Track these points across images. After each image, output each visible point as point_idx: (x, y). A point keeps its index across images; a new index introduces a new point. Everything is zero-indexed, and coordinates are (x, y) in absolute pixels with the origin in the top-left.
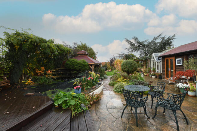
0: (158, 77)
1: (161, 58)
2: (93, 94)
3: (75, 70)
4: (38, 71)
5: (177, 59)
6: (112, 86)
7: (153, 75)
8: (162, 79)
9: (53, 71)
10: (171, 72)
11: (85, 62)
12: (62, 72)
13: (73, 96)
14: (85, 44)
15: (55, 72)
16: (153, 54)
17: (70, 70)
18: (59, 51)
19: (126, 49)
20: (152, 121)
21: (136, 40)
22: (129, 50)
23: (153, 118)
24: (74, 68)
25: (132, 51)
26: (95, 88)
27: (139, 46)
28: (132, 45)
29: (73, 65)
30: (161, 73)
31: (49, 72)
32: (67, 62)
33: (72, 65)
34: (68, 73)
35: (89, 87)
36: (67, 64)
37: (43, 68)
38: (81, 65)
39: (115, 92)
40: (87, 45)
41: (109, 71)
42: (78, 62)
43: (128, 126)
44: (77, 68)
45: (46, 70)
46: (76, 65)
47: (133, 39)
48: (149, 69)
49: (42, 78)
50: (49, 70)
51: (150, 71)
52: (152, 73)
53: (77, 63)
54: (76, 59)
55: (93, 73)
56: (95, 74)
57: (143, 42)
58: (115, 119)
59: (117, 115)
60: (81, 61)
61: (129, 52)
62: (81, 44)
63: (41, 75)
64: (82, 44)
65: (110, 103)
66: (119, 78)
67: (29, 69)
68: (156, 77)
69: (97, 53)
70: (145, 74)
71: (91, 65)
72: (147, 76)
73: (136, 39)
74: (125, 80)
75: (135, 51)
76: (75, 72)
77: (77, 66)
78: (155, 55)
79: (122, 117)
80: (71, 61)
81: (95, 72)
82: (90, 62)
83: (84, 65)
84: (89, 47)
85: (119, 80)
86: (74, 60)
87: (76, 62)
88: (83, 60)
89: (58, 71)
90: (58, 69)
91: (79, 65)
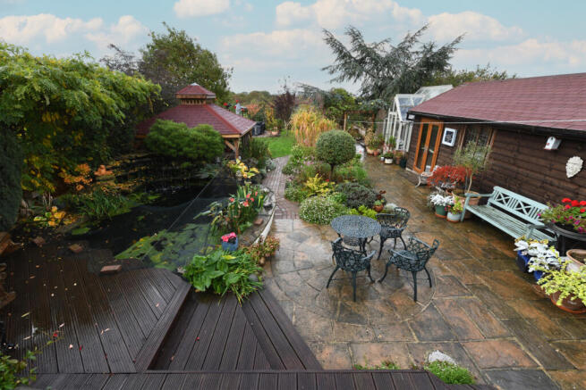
0: (398, 162)
1: (412, 117)
3: (185, 158)
4: (68, 179)
5: (447, 129)
6: (293, 202)
7: (388, 158)
8: (407, 169)
9: (113, 168)
10: (429, 154)
12: (142, 168)
13: (230, 265)
14: (183, 33)
15: (122, 167)
16: (397, 98)
18: (123, 105)
19: (324, 69)
20: (377, 287)
21: (355, 39)
22: (332, 72)
23: (380, 282)
24: (181, 153)
25: (342, 78)
26: (262, 222)
27: (362, 61)
28: (342, 54)
29: (178, 145)
30: (407, 150)
31: (103, 171)
32: (153, 134)
33: (174, 146)
34: (164, 168)
35: (249, 224)
36: (155, 142)
37: (86, 168)
38: (201, 145)
39: (304, 221)
40: (193, 39)
41: (272, 137)
42: (191, 136)
43: (339, 302)
44: (191, 153)
46: (186, 146)
47: (346, 33)
48: (380, 137)
50: (103, 166)
51: (382, 143)
52: (386, 150)
53: (187, 139)
55: (238, 161)
56: (244, 167)
57: (376, 46)
58: (316, 293)
59: (318, 283)
60: (199, 131)
61: (331, 81)
62: (168, 34)
64: (172, 34)
65: (299, 254)
66: (310, 179)
67: (37, 173)
68: (394, 162)
69: (229, 72)
70: (369, 151)
71: (231, 140)
72: (373, 155)
73: (356, 36)
74: (326, 184)
75: (350, 78)
76: (186, 164)
77: (189, 146)
78: (400, 100)
79: (327, 287)
80: (168, 133)
81: (243, 161)
82: (227, 131)
85: (309, 184)
86: (176, 130)
87: (186, 135)
88: (203, 126)
89: (128, 165)
90: (126, 158)
91: (195, 145)
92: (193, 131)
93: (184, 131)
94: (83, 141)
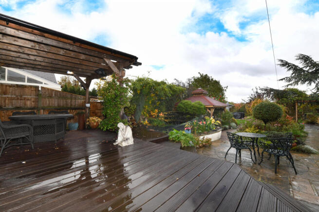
2: (204, 138)
3: (188, 113)
4: (152, 114)
9: (165, 114)
11: (201, 105)
12: (173, 116)
13: (184, 134)
14: (206, 75)
15: (167, 115)
17: (182, 114)
18: (171, 92)
21: (306, 61)
22: (289, 81)
24: (187, 112)
26: (208, 133)
29: (186, 108)
32: (180, 104)
34: (181, 117)
35: (200, 131)
36: (180, 107)
37: (156, 111)
38: (195, 108)
42: (192, 105)
44: (191, 111)
45: (159, 112)
46: (189, 108)
49: (156, 120)
50: (162, 113)
54: (190, 101)
55: (212, 118)
56: (214, 120)
60: (195, 103)
62: (200, 76)
63: (155, 117)
64: (202, 76)
66: (249, 128)
67: (146, 111)
69: (226, 89)
71: (210, 109)
76: (188, 116)
77: (191, 109)
80: (184, 104)
81: (214, 118)
82: (207, 104)
83: (199, 109)
84: (212, 79)
86: (187, 103)
87: (190, 105)
88: (197, 101)
89: (169, 114)
90: (169, 112)
91: (193, 108)
92: (193, 103)
93: (189, 103)
94: (159, 105)
